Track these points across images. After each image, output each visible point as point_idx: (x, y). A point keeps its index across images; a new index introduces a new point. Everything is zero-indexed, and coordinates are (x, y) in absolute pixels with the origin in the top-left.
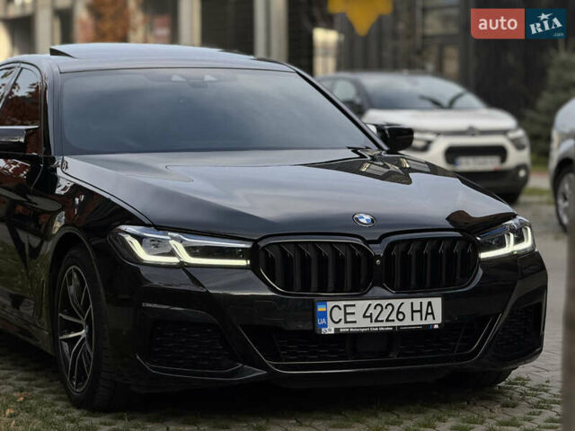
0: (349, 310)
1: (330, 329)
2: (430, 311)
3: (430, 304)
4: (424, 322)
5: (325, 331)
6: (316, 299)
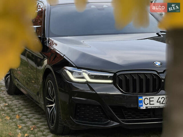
0: (151, 100)
1: (144, 107)
5: (141, 108)
6: (138, 95)
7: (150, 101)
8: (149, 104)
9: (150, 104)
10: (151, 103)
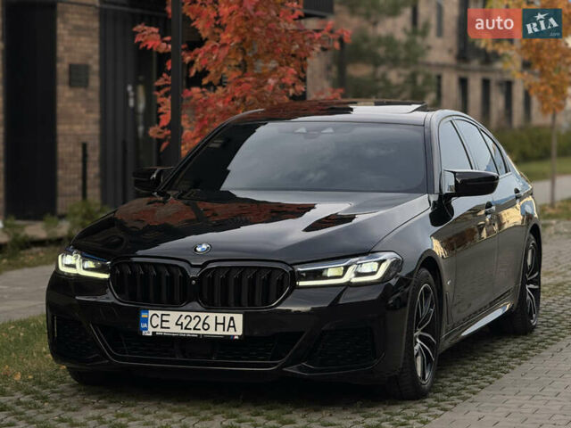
0: (165, 318)
1: (149, 332)
2: (232, 325)
3: (232, 319)
4: (226, 333)
5: (144, 333)
7: (162, 321)
8: (159, 327)
9: (162, 327)
10: (164, 324)
